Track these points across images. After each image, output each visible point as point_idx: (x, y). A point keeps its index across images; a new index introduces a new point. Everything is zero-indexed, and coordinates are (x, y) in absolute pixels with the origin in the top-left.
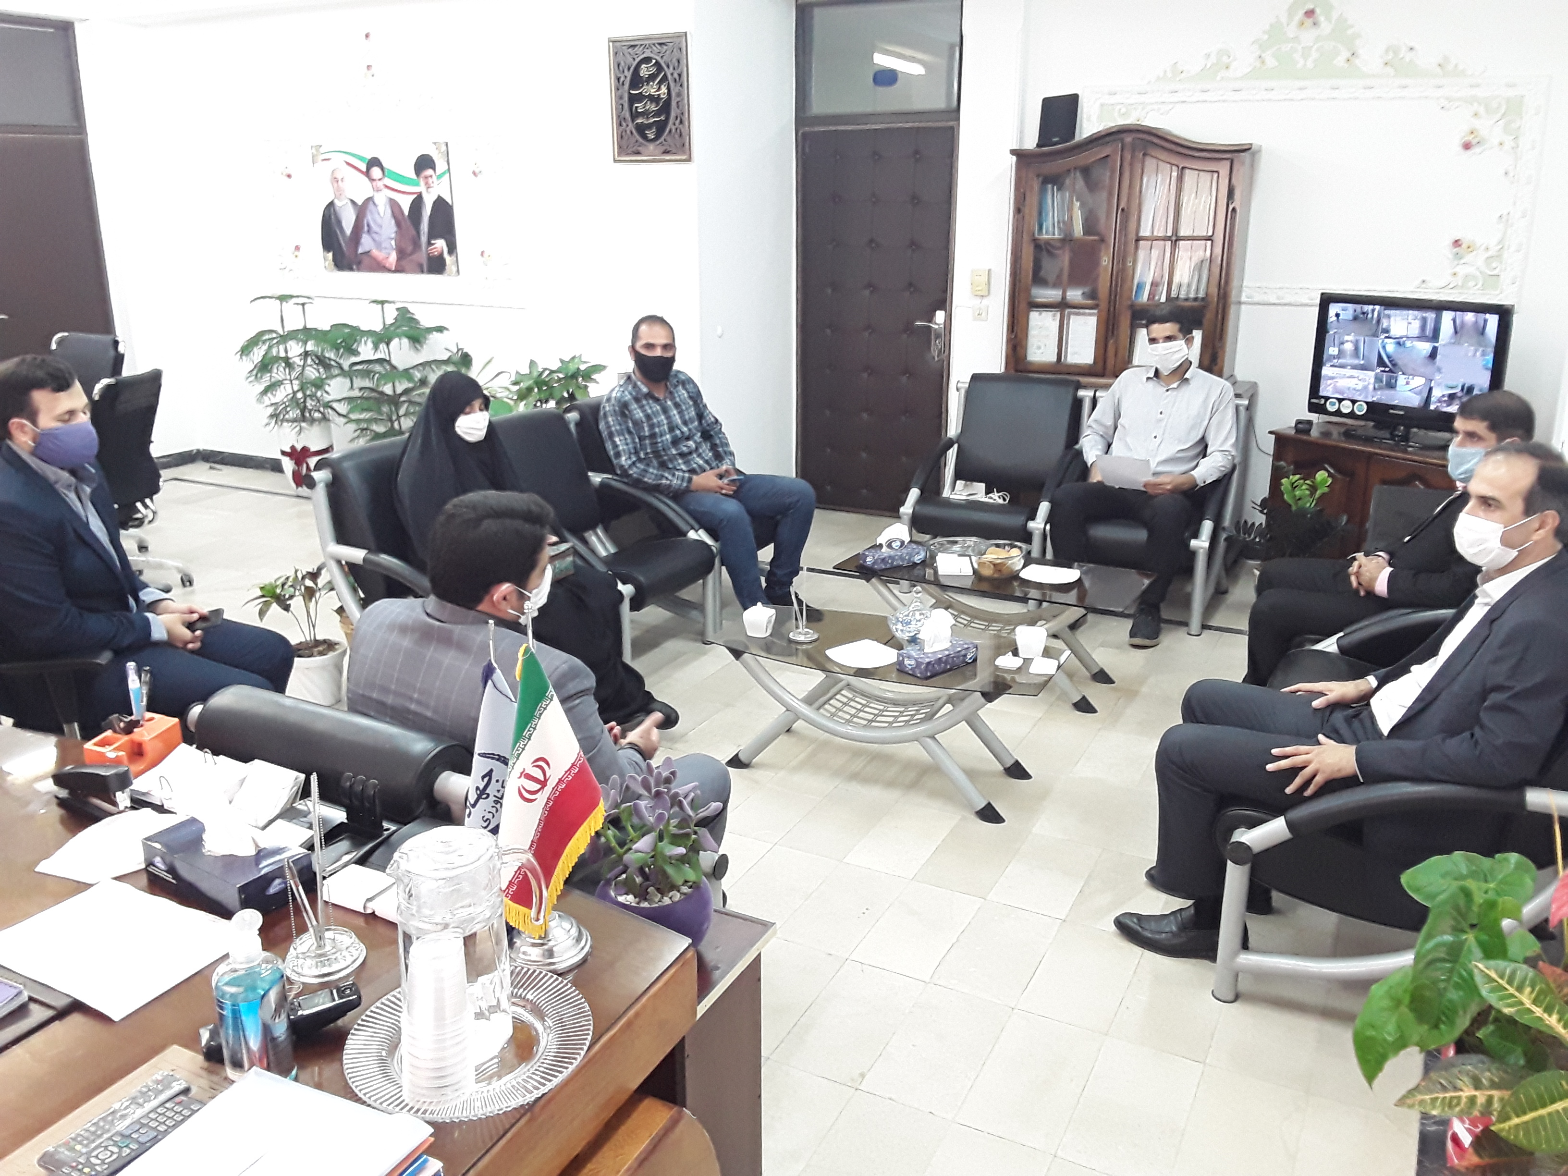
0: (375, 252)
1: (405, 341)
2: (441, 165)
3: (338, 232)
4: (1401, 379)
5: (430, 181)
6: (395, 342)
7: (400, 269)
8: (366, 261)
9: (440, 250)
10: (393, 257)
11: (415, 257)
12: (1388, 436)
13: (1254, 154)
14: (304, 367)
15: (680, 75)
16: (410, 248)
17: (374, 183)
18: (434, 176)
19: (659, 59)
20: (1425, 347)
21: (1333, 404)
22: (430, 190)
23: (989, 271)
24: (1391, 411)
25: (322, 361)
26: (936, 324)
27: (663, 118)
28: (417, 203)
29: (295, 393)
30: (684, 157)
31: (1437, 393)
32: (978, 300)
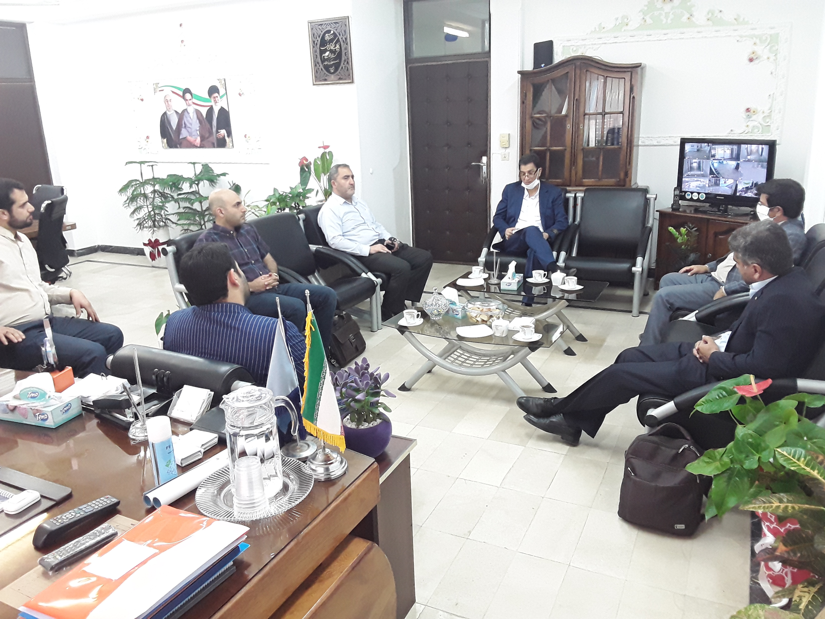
0: (189, 138)
1: (206, 182)
2: (222, 91)
3: (169, 127)
4: (722, 181)
5: (217, 99)
6: (201, 183)
7: (202, 145)
8: (184, 143)
9: (223, 135)
10: (199, 139)
11: (210, 139)
12: (717, 210)
13: (642, 69)
14: (154, 199)
15: (346, 39)
16: (207, 135)
17: (187, 102)
18: (219, 97)
19: (335, 31)
20: (734, 163)
21: (688, 195)
22: (217, 104)
23: (509, 134)
24: (717, 197)
25: (163, 195)
26: (482, 163)
27: (337, 61)
28: (211, 110)
29: (149, 212)
30: (350, 81)
31: (740, 188)
32: (504, 150)
